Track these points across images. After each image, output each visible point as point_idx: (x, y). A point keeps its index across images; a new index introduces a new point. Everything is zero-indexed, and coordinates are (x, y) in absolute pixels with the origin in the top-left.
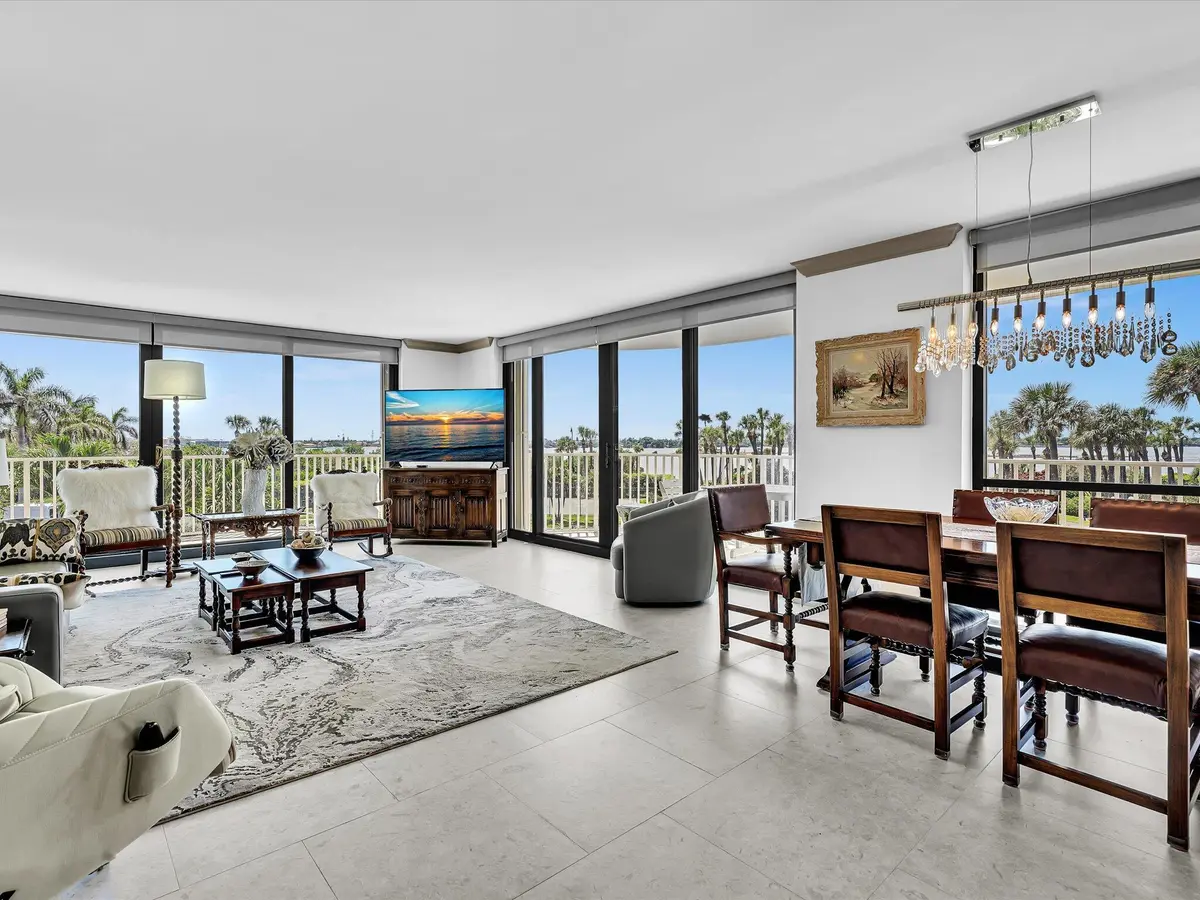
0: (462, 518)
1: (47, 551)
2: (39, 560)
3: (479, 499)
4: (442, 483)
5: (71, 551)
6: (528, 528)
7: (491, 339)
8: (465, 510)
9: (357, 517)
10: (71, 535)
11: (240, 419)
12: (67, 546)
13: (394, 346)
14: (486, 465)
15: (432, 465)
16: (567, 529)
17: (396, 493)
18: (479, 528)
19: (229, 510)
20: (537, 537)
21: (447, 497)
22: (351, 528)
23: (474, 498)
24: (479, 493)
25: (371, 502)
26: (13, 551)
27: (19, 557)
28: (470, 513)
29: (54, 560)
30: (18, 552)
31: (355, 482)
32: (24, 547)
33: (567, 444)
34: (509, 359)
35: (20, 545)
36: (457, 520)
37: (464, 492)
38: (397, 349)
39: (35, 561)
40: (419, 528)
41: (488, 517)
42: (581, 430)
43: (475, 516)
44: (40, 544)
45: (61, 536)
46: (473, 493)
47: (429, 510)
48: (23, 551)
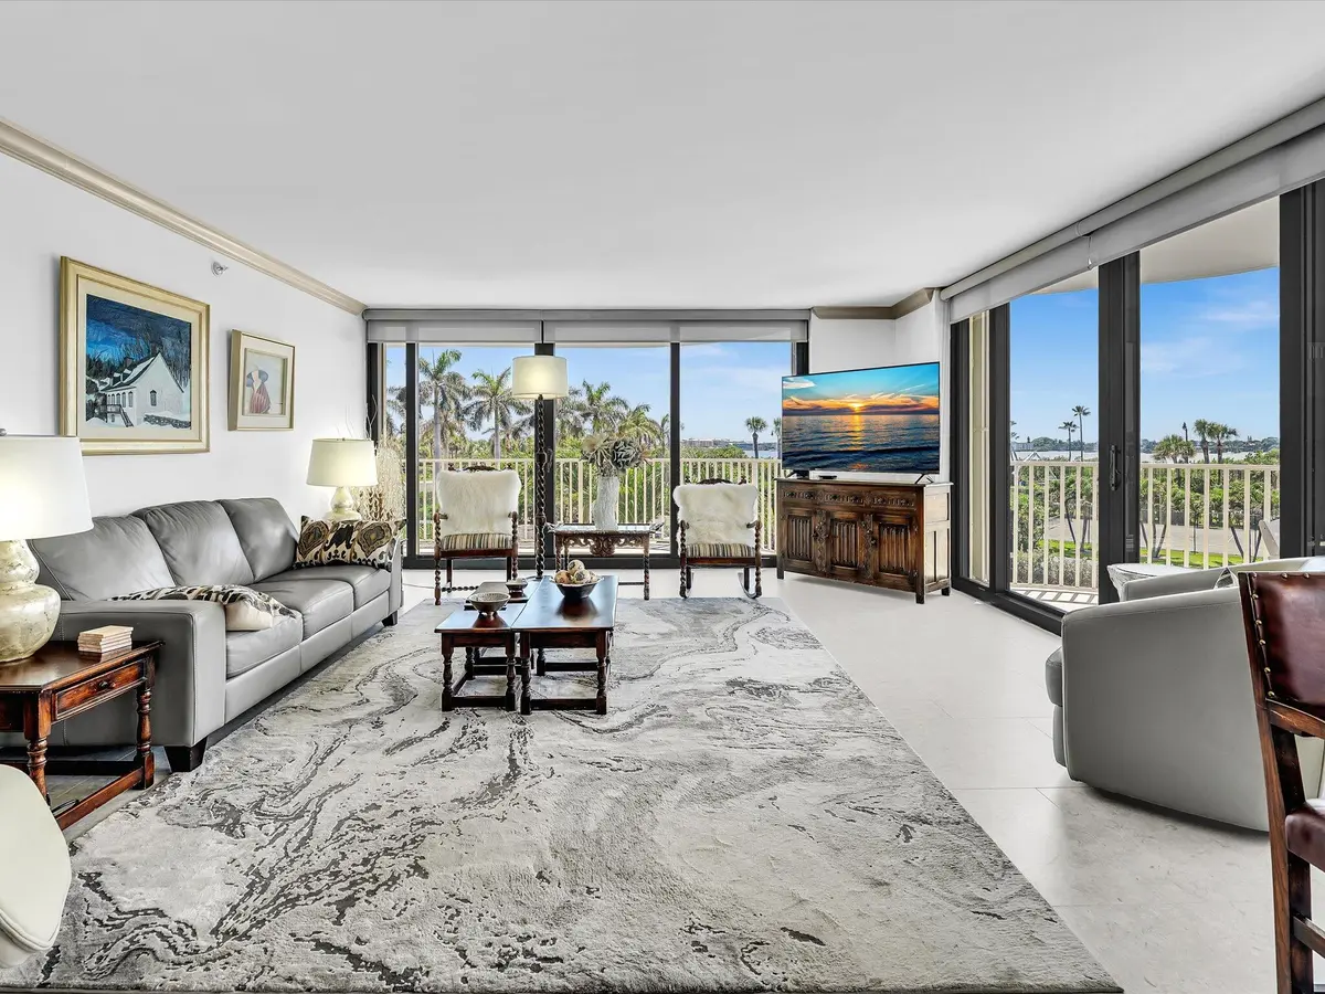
0: (874, 553)
1: (361, 555)
2: (355, 564)
3: (898, 528)
4: (849, 502)
5: (381, 556)
6: (985, 580)
7: (930, 291)
8: (878, 543)
9: (725, 539)
10: (384, 540)
11: (758, 421)
12: (379, 551)
13: (802, 319)
14: (911, 478)
15: (843, 476)
16: (1037, 586)
17: (791, 511)
18: (898, 571)
19: (576, 522)
20: (998, 595)
21: (853, 522)
22: (708, 555)
23: (892, 526)
24: (898, 520)
25: (744, 523)
26: (336, 551)
27: (340, 558)
28: (885, 548)
29: (367, 565)
30: (340, 553)
31: (727, 496)
32: (345, 549)
33: (1173, 447)
34: (958, 317)
35: (343, 547)
36: (868, 555)
37: (877, 517)
38: (807, 322)
39: (352, 564)
40: (818, 561)
41: (911, 556)
42: (1201, 426)
43: (892, 554)
44: (357, 547)
45: (377, 539)
46: (889, 518)
47: (830, 538)
48: (344, 552)
